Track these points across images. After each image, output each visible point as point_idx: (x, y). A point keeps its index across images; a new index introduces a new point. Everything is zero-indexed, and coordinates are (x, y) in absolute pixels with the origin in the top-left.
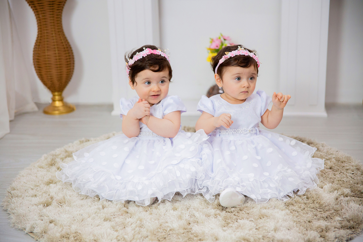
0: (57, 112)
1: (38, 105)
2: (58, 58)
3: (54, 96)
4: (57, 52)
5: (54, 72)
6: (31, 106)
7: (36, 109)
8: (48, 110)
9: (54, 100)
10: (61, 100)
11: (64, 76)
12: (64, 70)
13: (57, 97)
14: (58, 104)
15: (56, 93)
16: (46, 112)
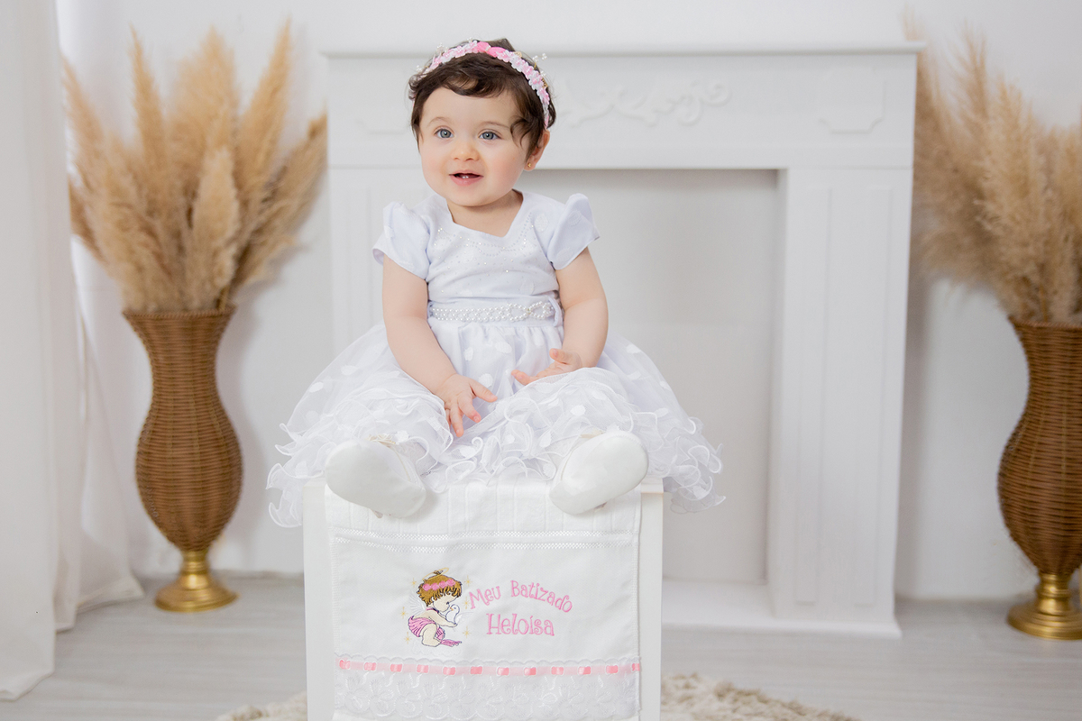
0: (190, 605)
1: (145, 583)
2: (198, 465)
3: (187, 560)
4: (197, 450)
5: (187, 502)
6: (126, 586)
7: (138, 592)
8: (166, 598)
9: (184, 573)
10: (204, 571)
11: (213, 512)
12: (214, 496)
13: (194, 565)
14: (194, 581)
15: (192, 554)
16: (161, 604)
